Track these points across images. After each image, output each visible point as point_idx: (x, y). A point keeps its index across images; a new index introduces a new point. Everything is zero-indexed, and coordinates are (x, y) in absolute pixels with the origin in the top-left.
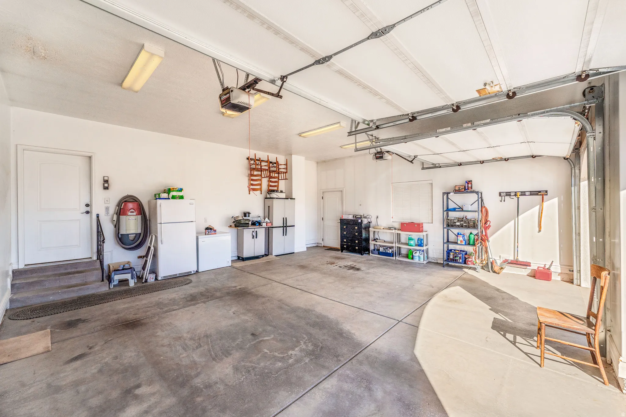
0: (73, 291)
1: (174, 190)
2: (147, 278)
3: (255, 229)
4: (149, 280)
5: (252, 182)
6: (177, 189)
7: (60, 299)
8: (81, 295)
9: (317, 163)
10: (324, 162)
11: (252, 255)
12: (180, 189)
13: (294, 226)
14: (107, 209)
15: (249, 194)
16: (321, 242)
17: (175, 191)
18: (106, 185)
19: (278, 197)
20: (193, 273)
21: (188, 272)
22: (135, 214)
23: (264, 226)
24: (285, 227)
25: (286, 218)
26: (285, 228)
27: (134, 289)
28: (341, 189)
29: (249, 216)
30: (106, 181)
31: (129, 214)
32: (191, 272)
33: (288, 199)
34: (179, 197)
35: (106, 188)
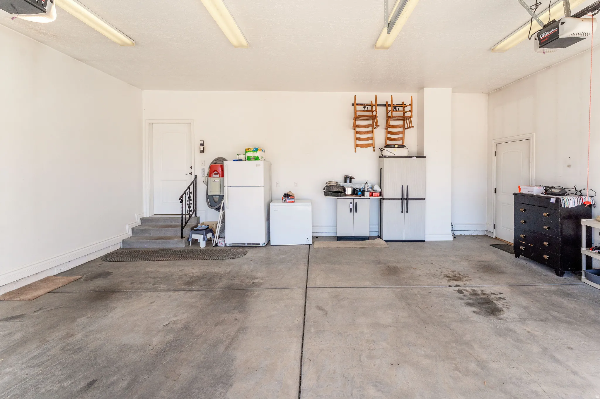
0: (159, 243)
1: (250, 150)
2: (216, 242)
3: (355, 200)
4: (219, 244)
5: (358, 136)
6: (253, 150)
7: (151, 247)
8: (165, 247)
9: (488, 94)
10: (499, 90)
11: (350, 234)
12: (255, 149)
13: (424, 199)
14: (203, 170)
15: (356, 151)
16: (492, 229)
17: (251, 152)
18: (202, 149)
19: (394, 155)
20: (261, 245)
21: (257, 244)
22: (218, 176)
23: (367, 196)
24: (406, 199)
25: (407, 186)
26: (405, 202)
27: (203, 250)
28: (527, 137)
29: (351, 182)
30: (202, 145)
31: (214, 176)
32: (259, 244)
33: (411, 157)
34: (254, 158)
35: (202, 151)
